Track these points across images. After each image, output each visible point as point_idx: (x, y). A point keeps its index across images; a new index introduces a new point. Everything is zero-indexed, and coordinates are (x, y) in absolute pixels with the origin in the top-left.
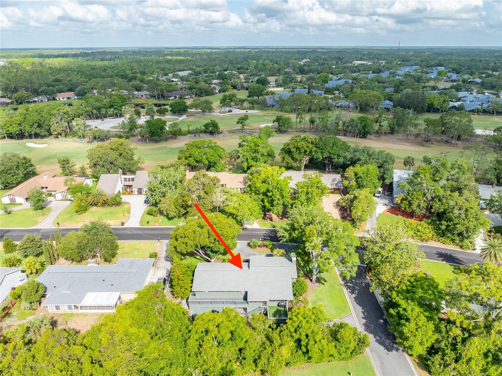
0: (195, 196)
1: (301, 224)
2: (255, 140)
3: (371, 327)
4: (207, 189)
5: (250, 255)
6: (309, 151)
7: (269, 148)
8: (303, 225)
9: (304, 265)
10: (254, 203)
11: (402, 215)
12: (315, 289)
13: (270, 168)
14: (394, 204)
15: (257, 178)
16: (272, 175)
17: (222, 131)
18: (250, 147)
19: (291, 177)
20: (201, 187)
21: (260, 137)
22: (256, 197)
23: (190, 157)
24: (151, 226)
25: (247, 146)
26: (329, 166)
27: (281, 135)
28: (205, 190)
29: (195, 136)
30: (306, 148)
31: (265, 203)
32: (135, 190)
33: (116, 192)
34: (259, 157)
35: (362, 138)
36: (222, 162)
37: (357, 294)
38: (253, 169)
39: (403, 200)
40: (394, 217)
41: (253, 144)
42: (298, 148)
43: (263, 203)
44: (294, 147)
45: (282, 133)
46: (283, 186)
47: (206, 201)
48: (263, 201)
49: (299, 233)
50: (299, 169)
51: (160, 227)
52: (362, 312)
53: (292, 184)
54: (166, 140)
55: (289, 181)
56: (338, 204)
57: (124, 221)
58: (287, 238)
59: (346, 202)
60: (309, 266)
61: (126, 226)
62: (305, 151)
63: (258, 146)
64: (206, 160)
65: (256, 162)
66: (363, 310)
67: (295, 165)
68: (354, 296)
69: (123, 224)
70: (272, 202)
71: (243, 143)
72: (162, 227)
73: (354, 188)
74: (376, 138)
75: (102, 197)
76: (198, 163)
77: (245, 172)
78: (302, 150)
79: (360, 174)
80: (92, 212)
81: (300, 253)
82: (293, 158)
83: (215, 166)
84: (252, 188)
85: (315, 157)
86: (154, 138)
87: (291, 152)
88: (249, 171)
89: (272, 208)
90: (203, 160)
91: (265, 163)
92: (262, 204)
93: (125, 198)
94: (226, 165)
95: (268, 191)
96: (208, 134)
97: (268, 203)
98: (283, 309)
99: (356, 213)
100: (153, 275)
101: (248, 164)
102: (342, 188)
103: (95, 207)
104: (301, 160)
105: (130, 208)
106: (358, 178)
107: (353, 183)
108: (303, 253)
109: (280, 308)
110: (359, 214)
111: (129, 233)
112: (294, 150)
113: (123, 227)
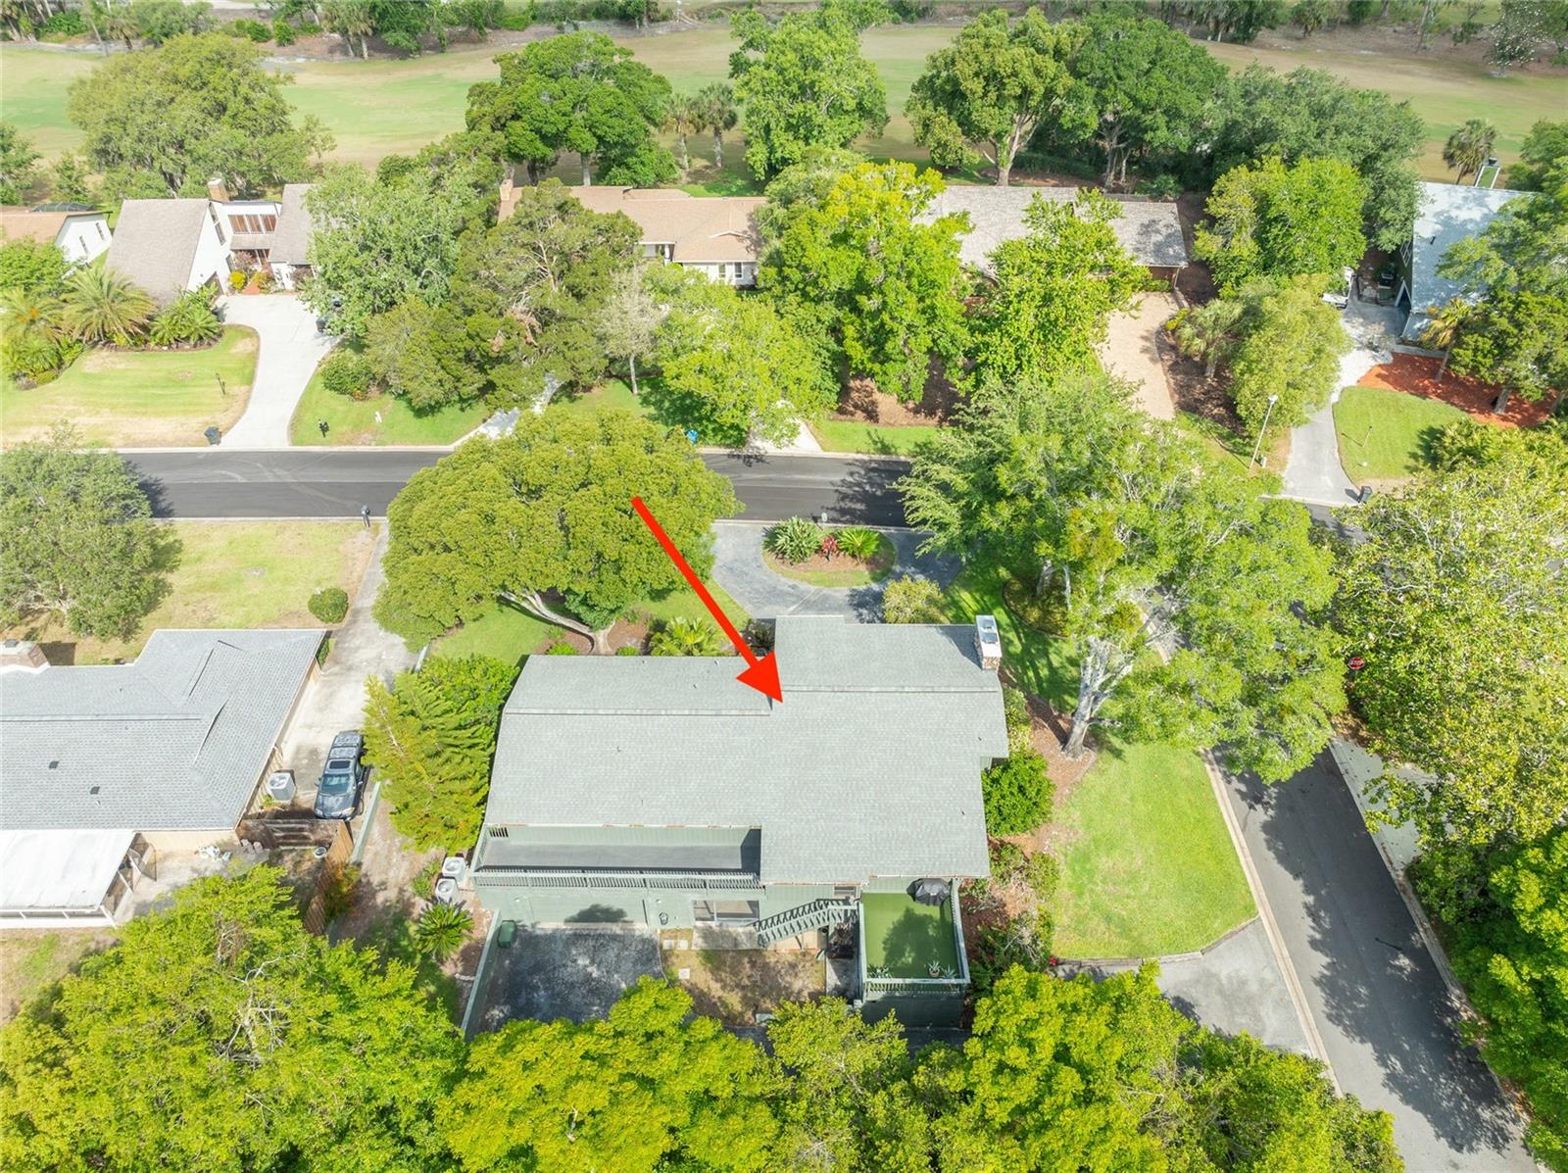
0: (521, 307)
1: (1031, 476)
2: (803, 38)
3: (1357, 997)
4: (581, 275)
5: (775, 595)
6: (1040, 90)
7: (863, 75)
8: (1044, 481)
9: (1026, 650)
10: (796, 342)
11: (1446, 397)
12: (1078, 784)
13: (870, 174)
14: (1403, 342)
15: (812, 223)
16: (882, 206)
17: (670, 11)
18: (781, 71)
19: (965, 214)
20: (553, 265)
21: (823, 25)
22: (807, 312)
23: (516, 117)
24: (341, 443)
25: (768, 67)
26: (1119, 161)
27: (906, 27)
28: (570, 280)
29: (560, 28)
30: (1029, 78)
31: (848, 342)
32: (284, 270)
33: (194, 284)
34: (818, 120)
35: (1234, 40)
36: (664, 141)
37: (1278, 807)
38: (793, 175)
39: (1462, 328)
40: (1408, 405)
41: (791, 56)
42: (993, 78)
43: (840, 342)
44: (977, 75)
45: (912, 21)
46: (935, 265)
47: (577, 334)
48: (835, 330)
49: (1015, 518)
50: (987, 175)
51: (380, 449)
52: (1306, 906)
53: (975, 252)
54: (439, 47)
55: (957, 236)
56: (1165, 342)
57: (221, 420)
58: (955, 530)
59: (1209, 334)
60: (1046, 654)
61: (229, 443)
62: (1026, 93)
63: (817, 65)
64: (588, 135)
65: (806, 140)
66: (1310, 899)
67: (973, 155)
68: (1261, 815)
69: (213, 435)
70: (877, 341)
71: (751, 55)
72: (389, 448)
73: (1242, 268)
74: (1291, 45)
75: (124, 306)
76: (553, 146)
77: (757, 187)
78: (1013, 89)
79: (1283, 205)
80: (86, 376)
81: (1005, 584)
82: (967, 126)
83: (631, 160)
84: (787, 271)
85: (1065, 122)
86: (390, 38)
87: (963, 96)
88: (774, 187)
89: (877, 367)
90: (572, 133)
91: (843, 145)
92: (834, 346)
93: (240, 309)
94: (679, 155)
95: (862, 286)
96: (611, 22)
97: (858, 346)
98: (934, 911)
99: (1261, 390)
100: (321, 710)
101: (772, 150)
102: (1183, 264)
103: (105, 353)
104: (999, 136)
105: (254, 356)
106: (1270, 222)
107: (1245, 247)
108: (1017, 587)
109: (921, 909)
110: (1274, 399)
111: (240, 479)
112: (976, 86)
113: (214, 448)
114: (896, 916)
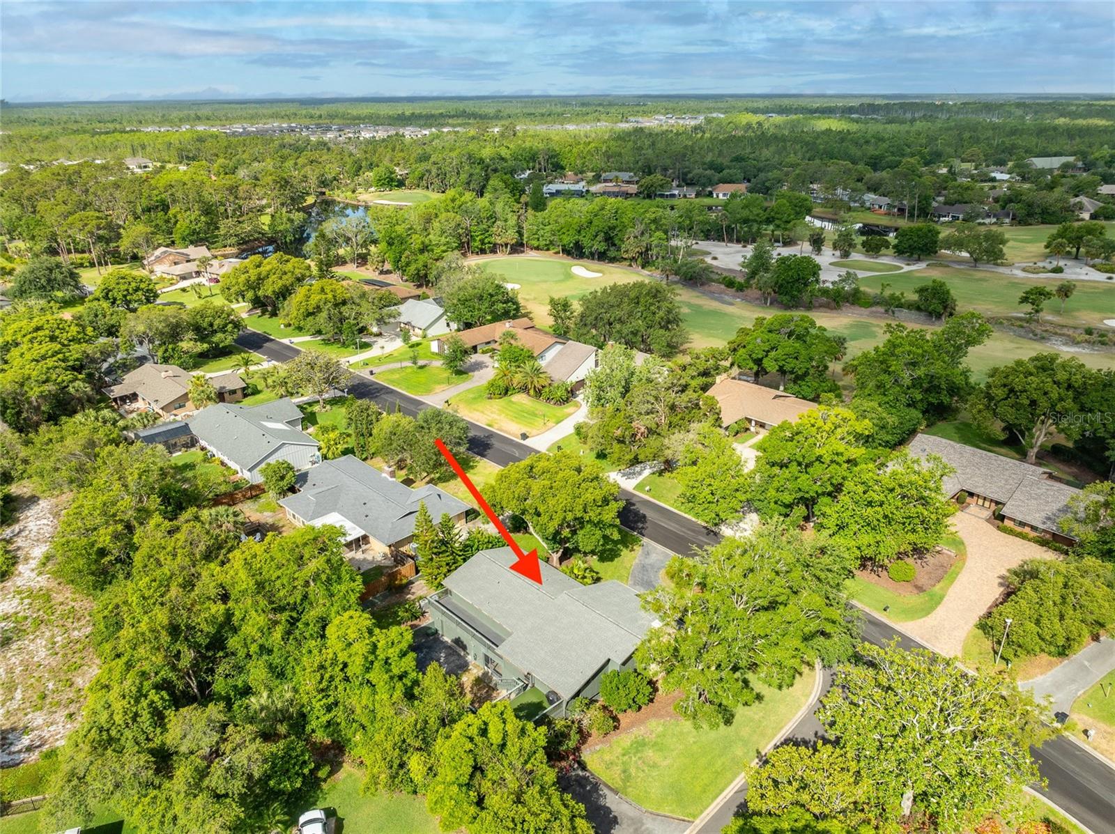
20: (665, 409)
57: (533, 433)
69: (524, 436)
80: (510, 401)
103: (524, 395)
105: (569, 415)
110: (1009, 621)
113: (522, 442)
114: (535, 700)
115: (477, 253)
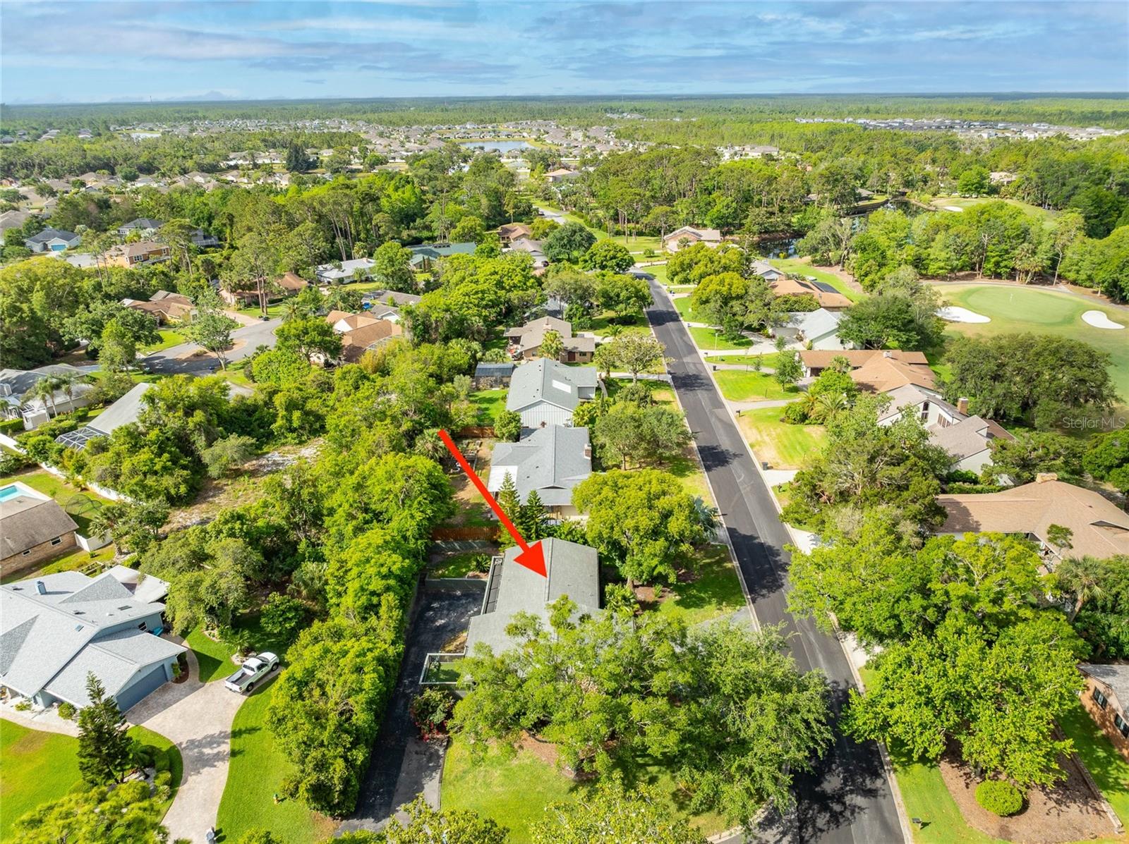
69: (766, 467)
111: (739, 480)
113: (761, 471)
115: (990, 277)
